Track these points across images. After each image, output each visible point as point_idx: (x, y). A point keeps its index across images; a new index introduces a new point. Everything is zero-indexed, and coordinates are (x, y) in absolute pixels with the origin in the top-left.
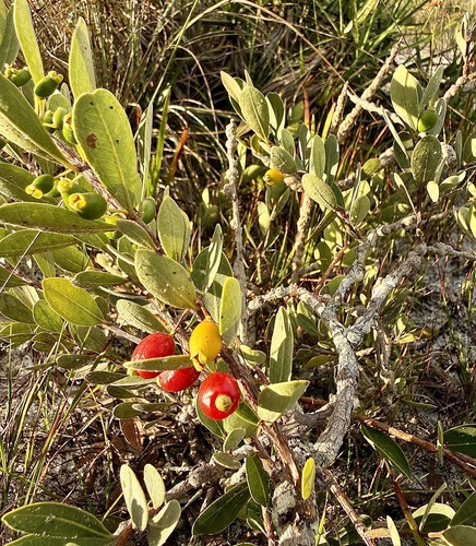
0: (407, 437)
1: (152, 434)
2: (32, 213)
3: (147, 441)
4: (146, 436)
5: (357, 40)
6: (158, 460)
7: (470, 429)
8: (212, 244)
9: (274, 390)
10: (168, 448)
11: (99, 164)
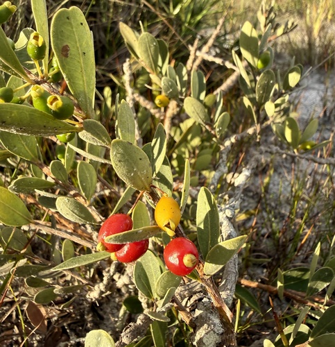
0: (254, 284)
1: (54, 316)
2: (11, 113)
3: (49, 323)
4: (49, 319)
5: (183, 19)
6: (61, 336)
7: (293, 272)
8: (154, 140)
9: (224, 246)
10: (69, 325)
11: (69, 71)
